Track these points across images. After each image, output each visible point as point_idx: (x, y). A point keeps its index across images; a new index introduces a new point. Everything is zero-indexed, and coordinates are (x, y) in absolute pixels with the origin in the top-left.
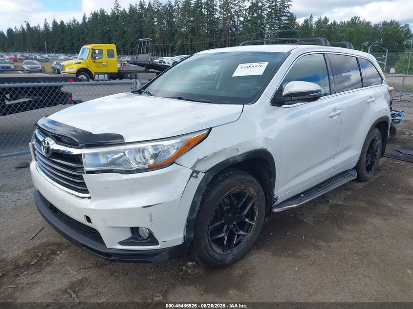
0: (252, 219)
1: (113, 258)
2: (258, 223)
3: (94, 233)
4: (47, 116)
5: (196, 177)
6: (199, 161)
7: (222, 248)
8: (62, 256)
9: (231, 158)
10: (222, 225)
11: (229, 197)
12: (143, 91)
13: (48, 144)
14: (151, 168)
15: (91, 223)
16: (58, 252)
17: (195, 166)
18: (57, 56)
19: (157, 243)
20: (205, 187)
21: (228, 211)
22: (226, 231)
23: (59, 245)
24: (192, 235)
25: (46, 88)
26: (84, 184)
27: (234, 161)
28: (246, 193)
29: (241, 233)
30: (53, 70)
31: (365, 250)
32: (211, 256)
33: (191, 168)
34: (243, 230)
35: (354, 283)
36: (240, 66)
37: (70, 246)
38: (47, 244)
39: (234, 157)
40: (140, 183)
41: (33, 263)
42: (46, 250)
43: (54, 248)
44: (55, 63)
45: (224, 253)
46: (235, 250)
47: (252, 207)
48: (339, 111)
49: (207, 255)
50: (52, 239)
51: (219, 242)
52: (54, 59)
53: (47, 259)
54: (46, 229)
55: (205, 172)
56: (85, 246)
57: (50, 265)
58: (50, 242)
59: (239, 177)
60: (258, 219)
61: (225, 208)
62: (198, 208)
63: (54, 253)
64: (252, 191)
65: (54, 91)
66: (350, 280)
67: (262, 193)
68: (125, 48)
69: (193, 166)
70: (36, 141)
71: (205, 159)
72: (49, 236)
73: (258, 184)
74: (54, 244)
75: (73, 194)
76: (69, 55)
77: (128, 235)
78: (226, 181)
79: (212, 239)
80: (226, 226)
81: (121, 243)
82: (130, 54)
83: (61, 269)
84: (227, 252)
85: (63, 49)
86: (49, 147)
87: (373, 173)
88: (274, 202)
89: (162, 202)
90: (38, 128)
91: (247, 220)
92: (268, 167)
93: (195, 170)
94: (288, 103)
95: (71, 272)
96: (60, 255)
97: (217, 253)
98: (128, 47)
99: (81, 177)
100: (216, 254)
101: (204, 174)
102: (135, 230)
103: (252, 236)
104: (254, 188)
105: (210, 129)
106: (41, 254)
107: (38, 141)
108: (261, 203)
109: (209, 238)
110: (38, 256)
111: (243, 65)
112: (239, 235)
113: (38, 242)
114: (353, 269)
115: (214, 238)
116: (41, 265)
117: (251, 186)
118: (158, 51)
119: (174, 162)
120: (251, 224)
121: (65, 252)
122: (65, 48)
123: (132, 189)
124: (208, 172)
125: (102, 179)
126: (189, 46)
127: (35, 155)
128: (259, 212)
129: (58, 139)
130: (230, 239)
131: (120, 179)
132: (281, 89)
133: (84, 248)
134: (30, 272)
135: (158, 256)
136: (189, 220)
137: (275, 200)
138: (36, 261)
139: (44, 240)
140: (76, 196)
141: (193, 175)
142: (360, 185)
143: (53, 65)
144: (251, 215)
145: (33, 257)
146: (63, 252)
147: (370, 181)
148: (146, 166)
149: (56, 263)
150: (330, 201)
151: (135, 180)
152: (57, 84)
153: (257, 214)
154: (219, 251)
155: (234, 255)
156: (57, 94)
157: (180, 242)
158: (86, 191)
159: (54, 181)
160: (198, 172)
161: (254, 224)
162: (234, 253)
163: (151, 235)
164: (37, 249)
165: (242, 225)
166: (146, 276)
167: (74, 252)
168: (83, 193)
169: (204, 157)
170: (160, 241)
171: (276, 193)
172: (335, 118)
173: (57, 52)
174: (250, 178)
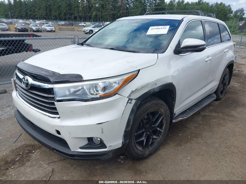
0: (161, 128)
1: (76, 158)
2: (165, 130)
3: (61, 140)
4: (23, 61)
5: (130, 103)
6: (133, 92)
7: (142, 147)
8: (36, 155)
9: (151, 90)
10: (143, 133)
11: (148, 114)
12: (84, 43)
13: (27, 80)
14: (101, 98)
15: (60, 134)
16: (34, 151)
17: (130, 95)
18: (18, 21)
19: (105, 147)
20: (135, 109)
21: (147, 123)
22: (145, 136)
23: (33, 146)
24: (128, 141)
25: (16, 41)
26: (55, 109)
27: (154, 91)
28: (158, 112)
29: (154, 137)
30: (16, 29)
31: (228, 144)
32: (135, 152)
33: (128, 97)
34: (155, 135)
35: (226, 167)
36: (151, 28)
37: (41, 147)
38: (25, 146)
39: (153, 89)
40: (95, 108)
41: (17, 160)
42: (25, 150)
43: (30, 149)
44: (17, 25)
45: (144, 150)
46: (151, 148)
47: (162, 121)
48: (210, 58)
49: (134, 152)
50: (28, 143)
51: (141, 143)
52: (15, 23)
53: (26, 156)
54: (23, 135)
55: (136, 100)
56: (55, 149)
57: (29, 161)
58: (27, 144)
59: (154, 102)
60: (165, 128)
61: (145, 121)
62: (131, 123)
63: (30, 152)
64: (162, 110)
65: (22, 43)
66: (223, 165)
67: (168, 112)
68: (61, 16)
69: (129, 95)
70: (17, 78)
71: (137, 90)
72: (25, 140)
73: (166, 105)
74: (30, 146)
75: (46, 115)
76: (25, 20)
77: (86, 142)
78: (146, 105)
79: (137, 142)
80: (145, 133)
81: (81, 148)
82: (64, 20)
83: (37, 163)
84: (145, 149)
85: (21, 17)
86: (28, 83)
87: (224, 95)
88: (174, 116)
89: (110, 120)
90: (18, 69)
91: (158, 129)
92: (172, 94)
93: (130, 98)
94: (183, 52)
95: (44, 165)
96: (35, 153)
97: (139, 150)
98: (62, 16)
99: (53, 104)
100: (139, 152)
101: (135, 101)
102: (90, 139)
103: (161, 139)
104: (164, 109)
105: (139, 70)
106: (22, 153)
107: (18, 77)
108: (168, 118)
109: (135, 141)
110: (20, 154)
111: (153, 27)
112: (153, 138)
113: (19, 144)
114: (223, 157)
115: (137, 141)
116: (23, 161)
117: (162, 107)
118: (81, 19)
119: (117, 93)
120: (160, 131)
121: (38, 151)
122: (22, 16)
123: (89, 112)
124: (138, 99)
125: (68, 106)
126: (100, 16)
127: (16, 87)
128: (166, 123)
129: (35, 77)
130: (148, 141)
131: (81, 105)
132: (179, 44)
133: (55, 151)
134: (16, 166)
135: (105, 156)
136: (125, 131)
137: (174, 115)
138: (19, 158)
139: (23, 143)
140: (49, 116)
141: (129, 102)
142: (217, 103)
143: (16, 26)
144: (161, 126)
145: (17, 156)
146: (37, 151)
147: (222, 100)
148: (98, 96)
149: (33, 159)
150: (201, 113)
151: (91, 106)
152: (21, 38)
153: (164, 125)
154: (140, 148)
155: (149, 151)
156: (24, 45)
157: (120, 146)
158: (57, 113)
159: (31, 105)
160: (131, 100)
161: (162, 131)
162: (150, 150)
163: (102, 142)
164: (19, 149)
165: (155, 132)
166: (94, 167)
167: (44, 151)
168: (54, 114)
169: (136, 90)
170: (107, 146)
171: (175, 110)
172: (208, 62)
173: (17, 18)
174: (161, 102)
